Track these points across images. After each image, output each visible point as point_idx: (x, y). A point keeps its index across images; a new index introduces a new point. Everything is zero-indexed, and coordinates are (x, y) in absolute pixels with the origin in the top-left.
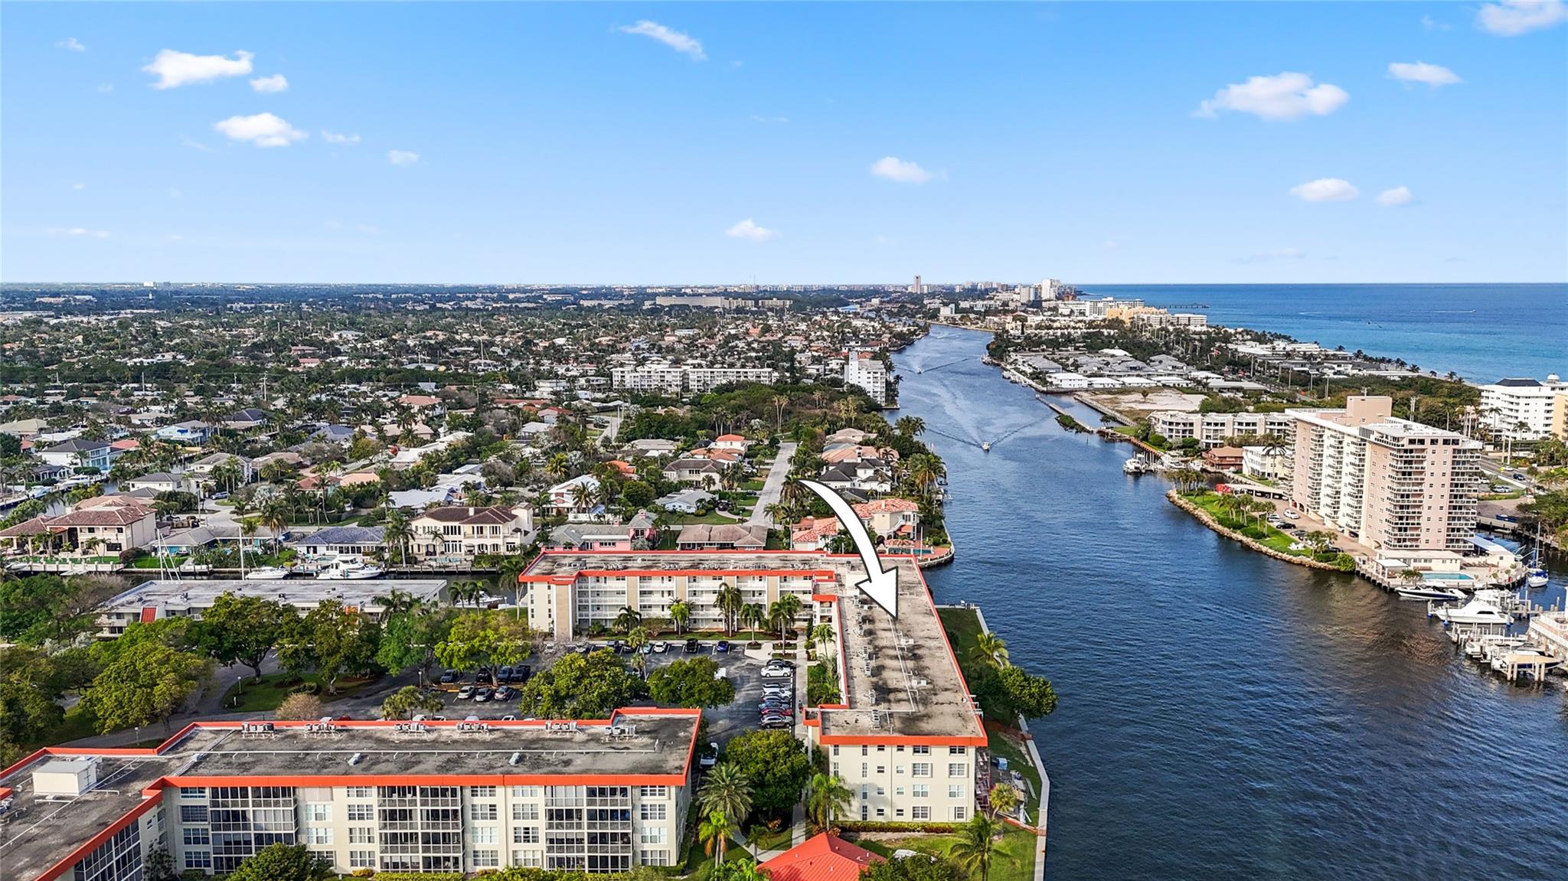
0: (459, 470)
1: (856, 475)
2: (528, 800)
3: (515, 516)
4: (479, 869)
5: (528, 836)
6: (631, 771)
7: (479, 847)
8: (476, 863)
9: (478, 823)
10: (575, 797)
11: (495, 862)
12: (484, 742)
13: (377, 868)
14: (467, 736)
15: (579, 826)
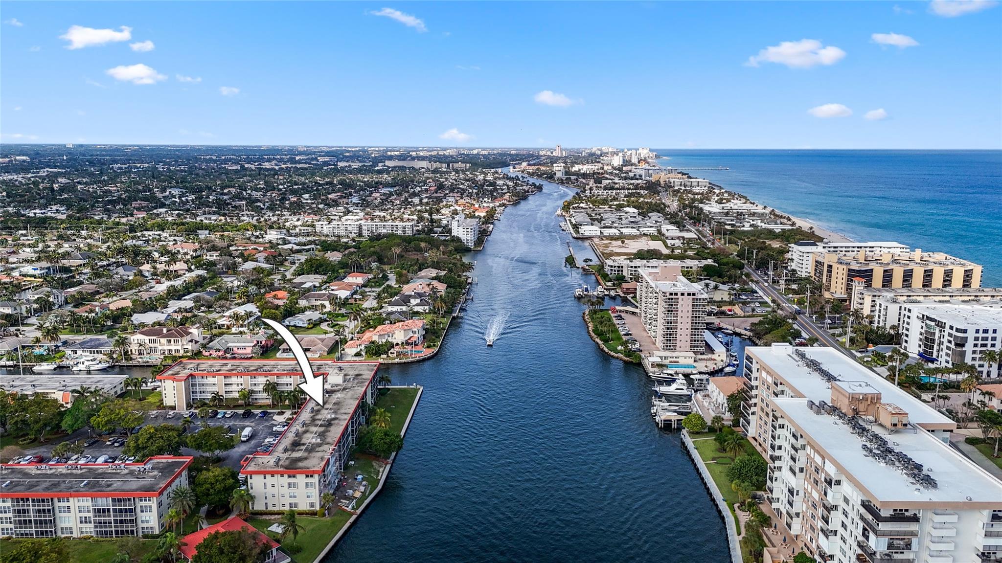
0: (186, 297)
1: (409, 302)
2: (85, 504)
3: (191, 333)
4: (63, 536)
5: (86, 521)
6: (136, 490)
7: (64, 525)
8: (62, 533)
9: (62, 515)
10: (105, 503)
11: (71, 533)
12: (76, 475)
13: (14, 536)
14: (69, 471)
15: (109, 516)
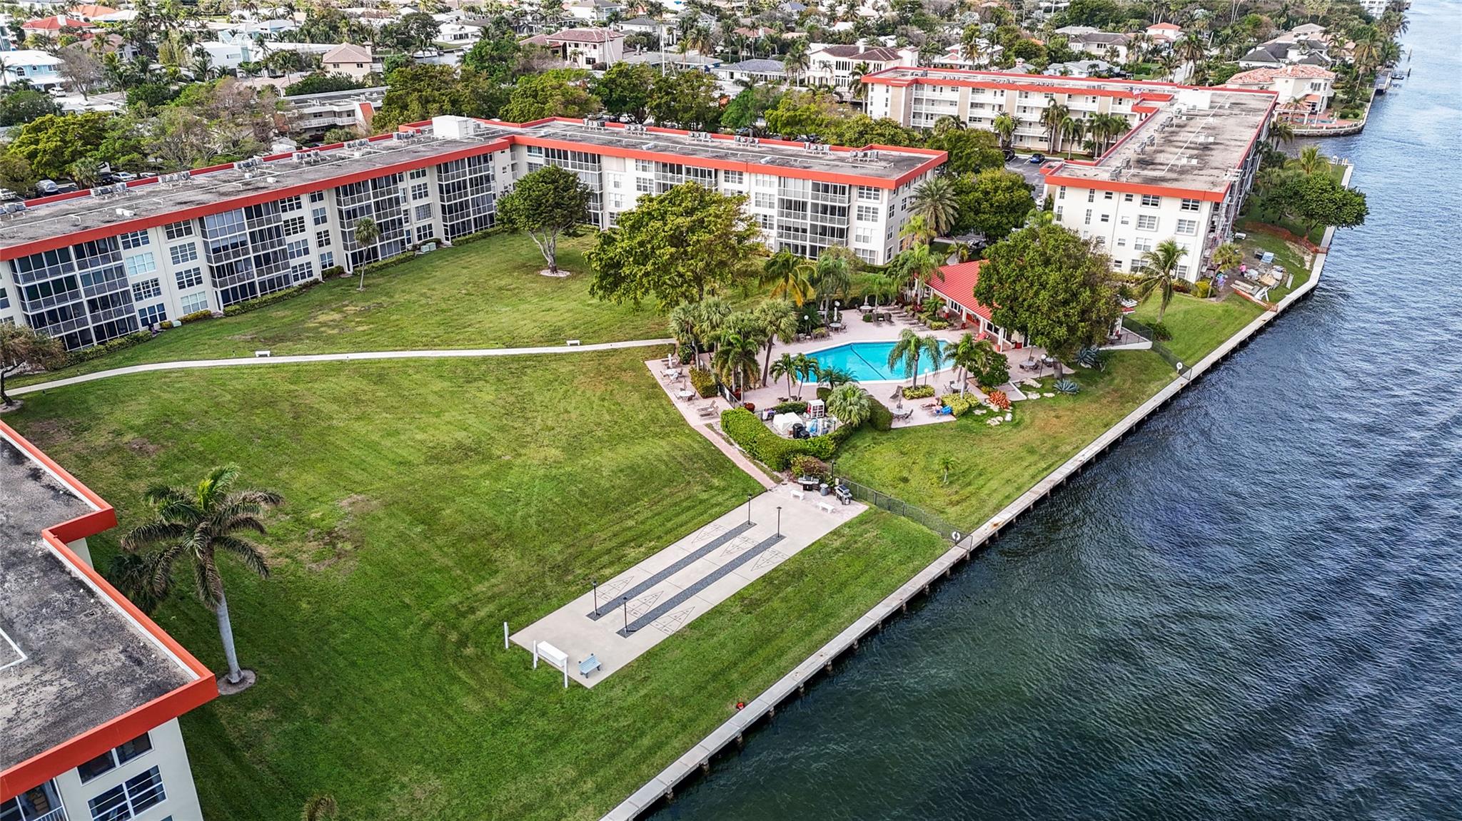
1: (1286, 57)
2: (767, 190)
3: (901, 58)
5: (765, 222)
10: (801, 190)
12: (751, 151)
14: (741, 147)
15: (805, 216)
